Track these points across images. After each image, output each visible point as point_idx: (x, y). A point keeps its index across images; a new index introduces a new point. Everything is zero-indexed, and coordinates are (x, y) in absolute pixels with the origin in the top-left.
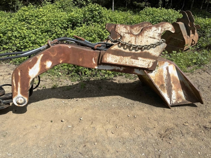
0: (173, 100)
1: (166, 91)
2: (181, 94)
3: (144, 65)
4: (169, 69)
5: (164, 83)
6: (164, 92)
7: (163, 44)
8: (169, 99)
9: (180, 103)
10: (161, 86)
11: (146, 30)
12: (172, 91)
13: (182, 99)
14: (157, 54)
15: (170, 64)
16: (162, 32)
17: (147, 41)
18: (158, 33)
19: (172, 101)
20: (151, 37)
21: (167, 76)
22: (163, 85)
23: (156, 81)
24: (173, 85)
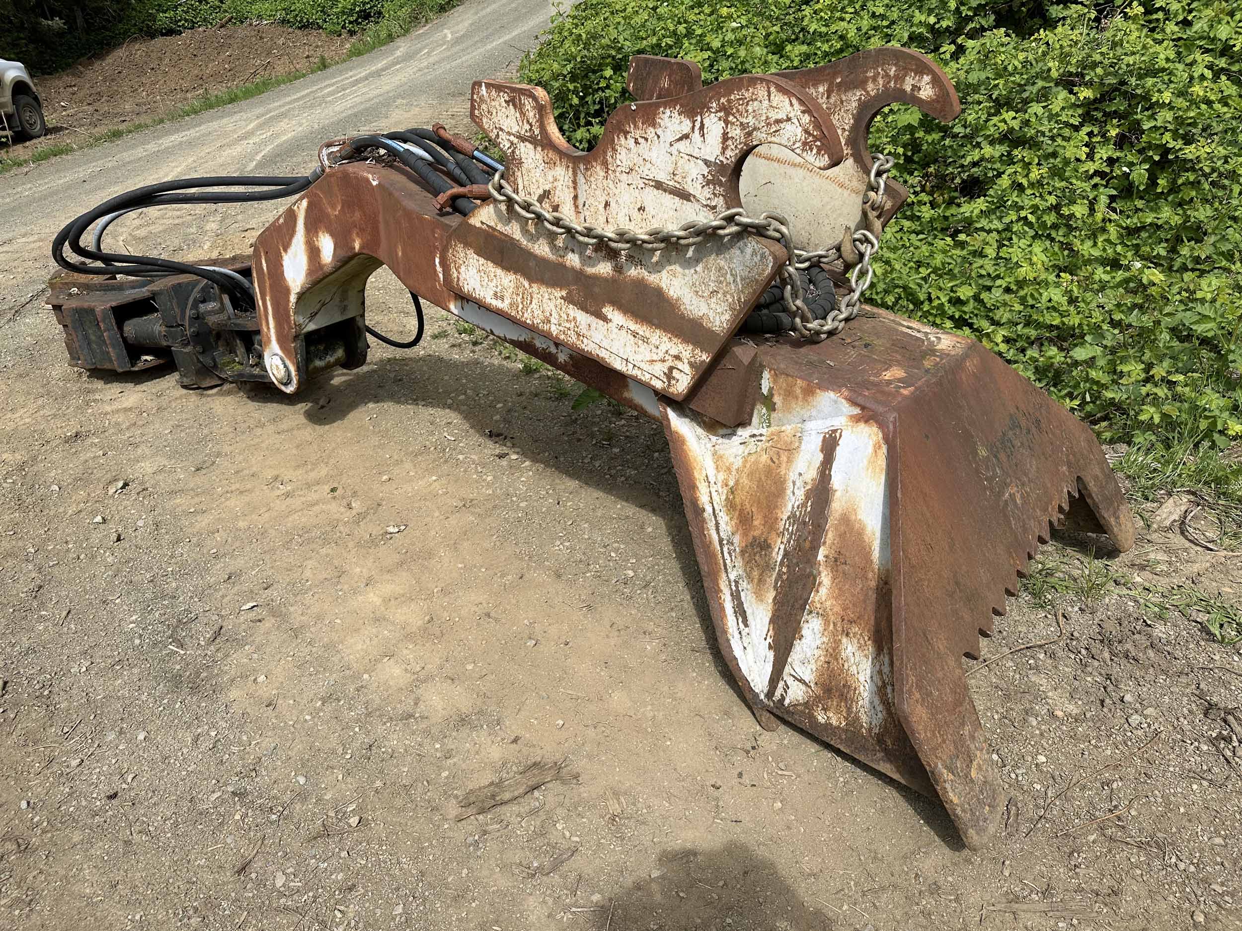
0: (790, 681)
1: (771, 595)
2: (854, 669)
3: (642, 365)
4: (841, 452)
5: (773, 535)
6: (759, 595)
7: (749, 251)
8: (771, 655)
9: (828, 726)
10: (752, 545)
11: (626, 133)
12: (805, 617)
13: (849, 710)
14: (711, 314)
15: (857, 419)
16: (729, 153)
17: (641, 209)
18: (706, 162)
19: (781, 684)
20: (659, 185)
21: (807, 497)
22: (765, 546)
23: (738, 500)
24: (825, 578)
